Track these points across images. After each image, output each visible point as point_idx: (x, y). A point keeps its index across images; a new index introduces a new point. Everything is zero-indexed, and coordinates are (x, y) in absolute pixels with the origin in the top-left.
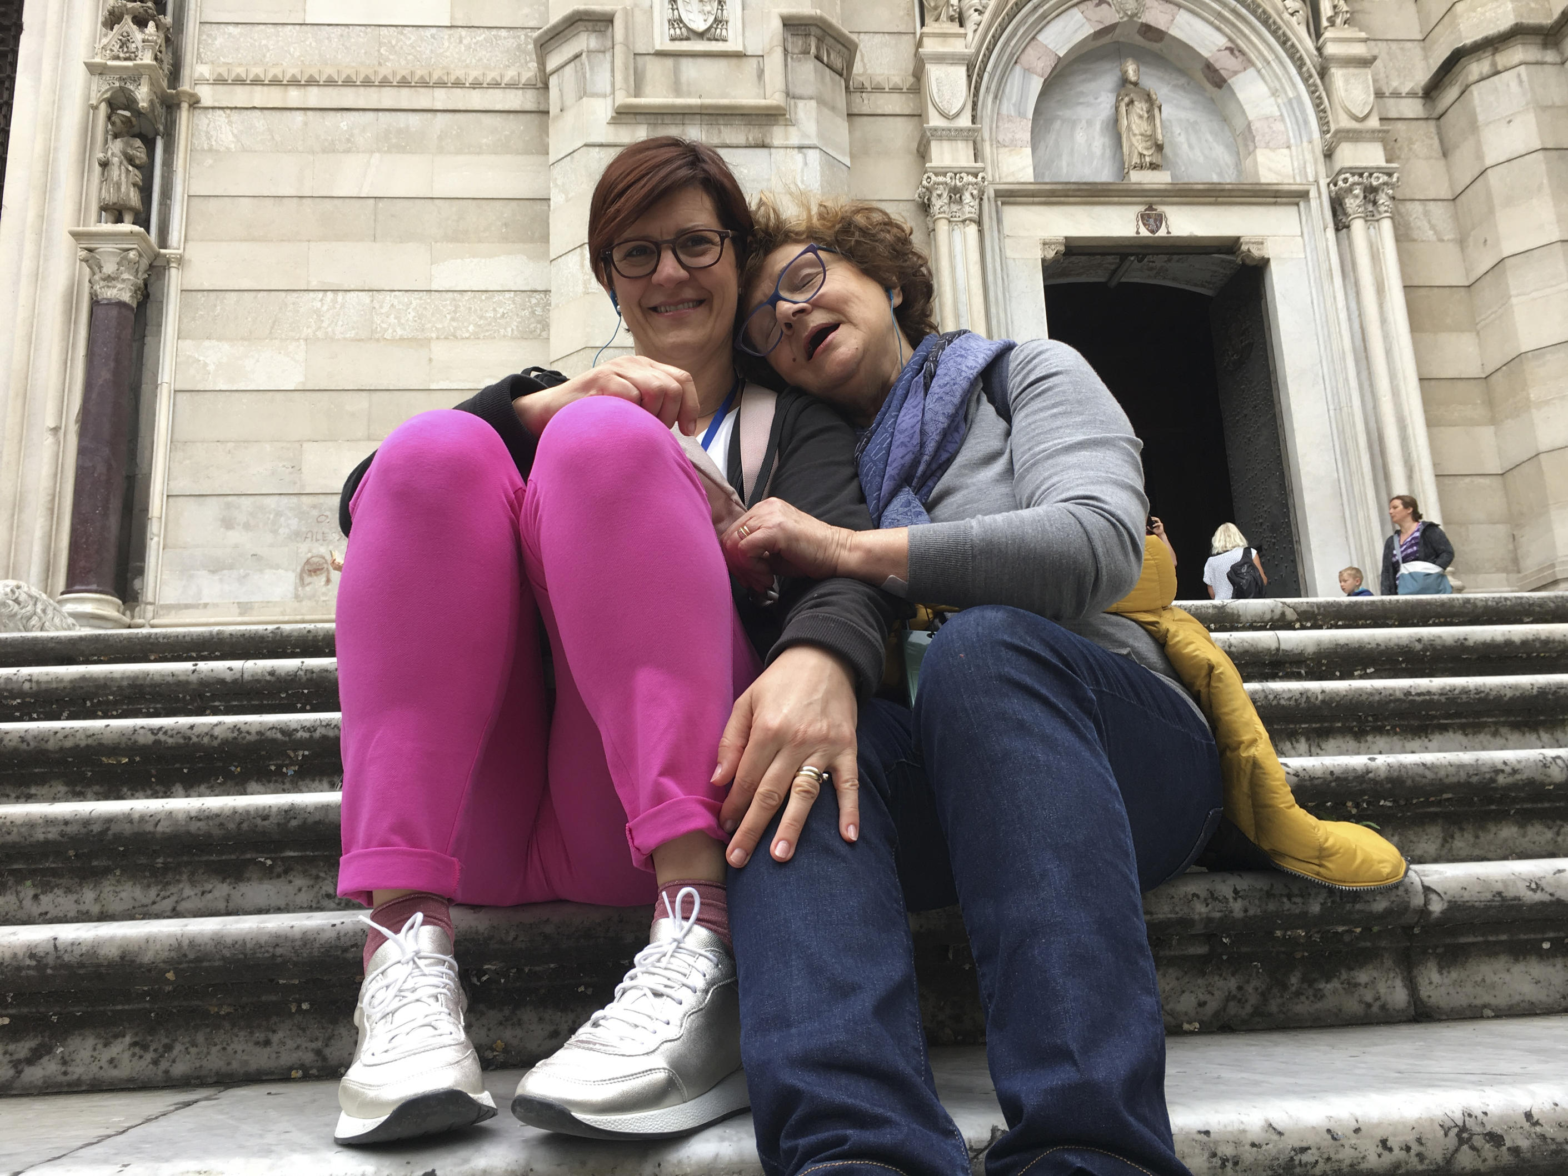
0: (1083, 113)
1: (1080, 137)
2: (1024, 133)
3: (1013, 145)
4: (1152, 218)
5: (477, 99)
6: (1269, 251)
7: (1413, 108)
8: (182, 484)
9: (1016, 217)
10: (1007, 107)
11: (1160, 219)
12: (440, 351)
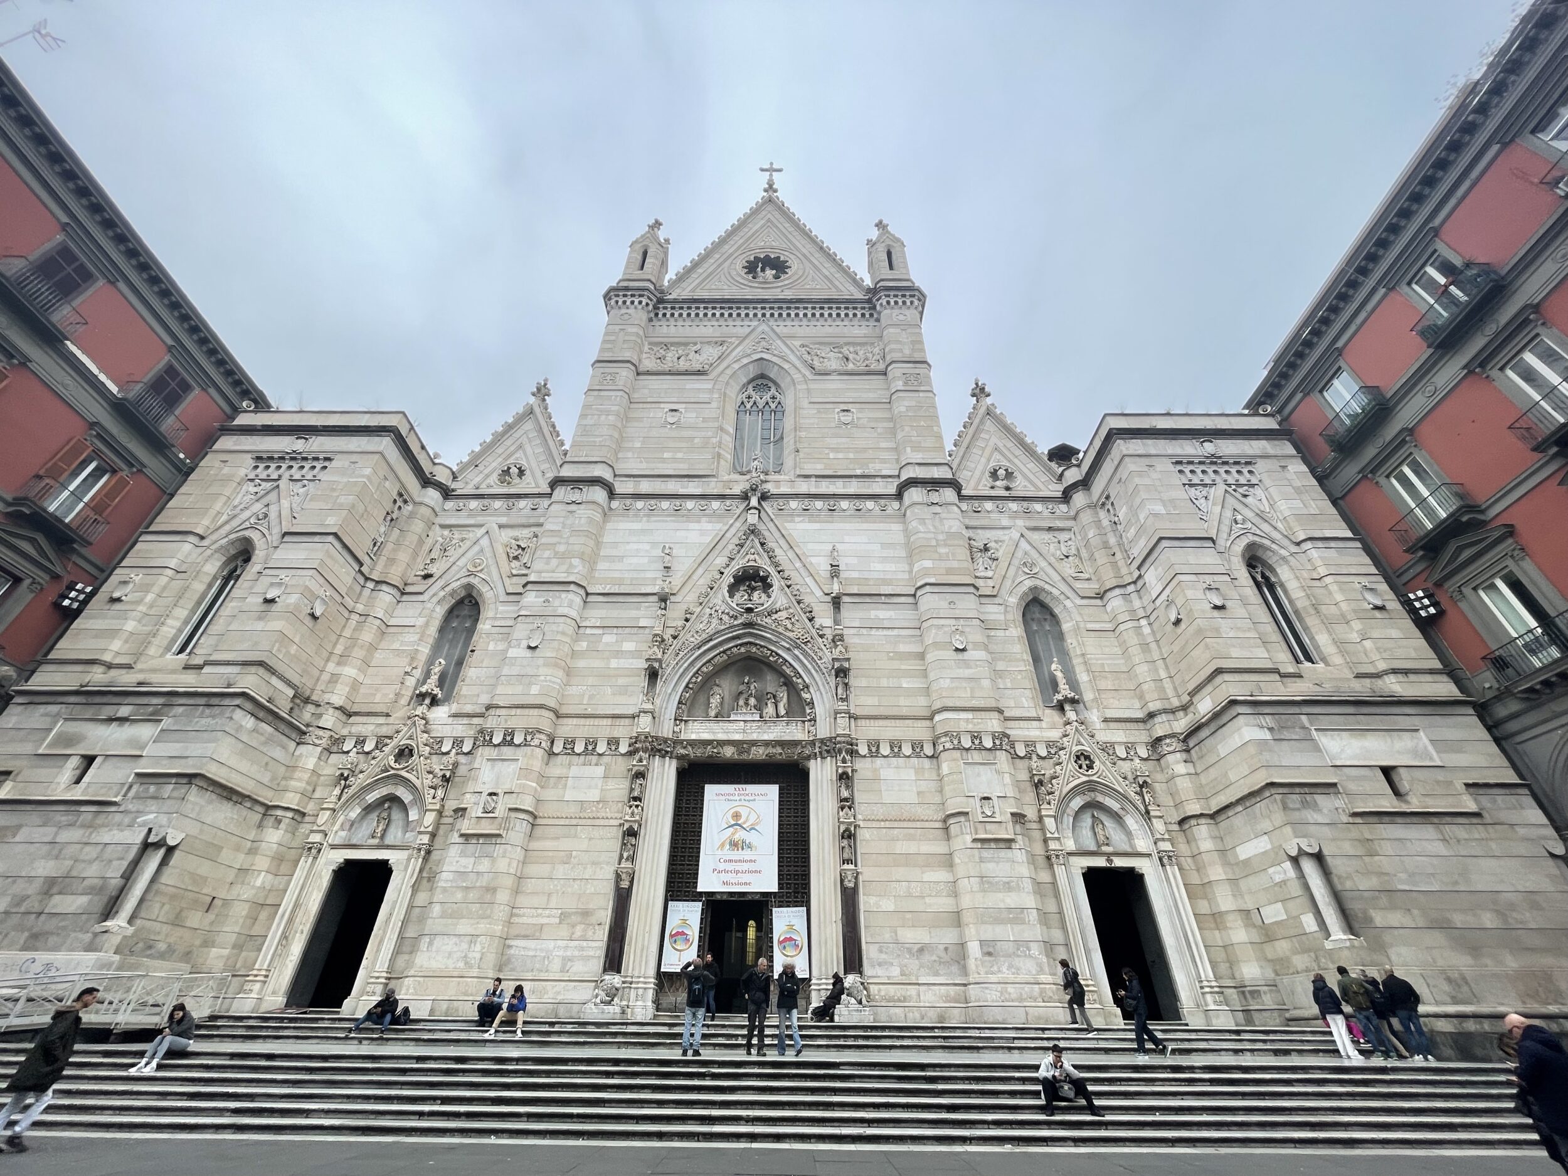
0: (1084, 824)
1: (1084, 832)
2: (1070, 835)
3: (1068, 837)
4: (1110, 861)
5: (927, 825)
6: (1144, 871)
7: (1176, 827)
8: (869, 940)
9: (1072, 859)
10: (1065, 826)
11: (1112, 861)
12: (927, 900)
